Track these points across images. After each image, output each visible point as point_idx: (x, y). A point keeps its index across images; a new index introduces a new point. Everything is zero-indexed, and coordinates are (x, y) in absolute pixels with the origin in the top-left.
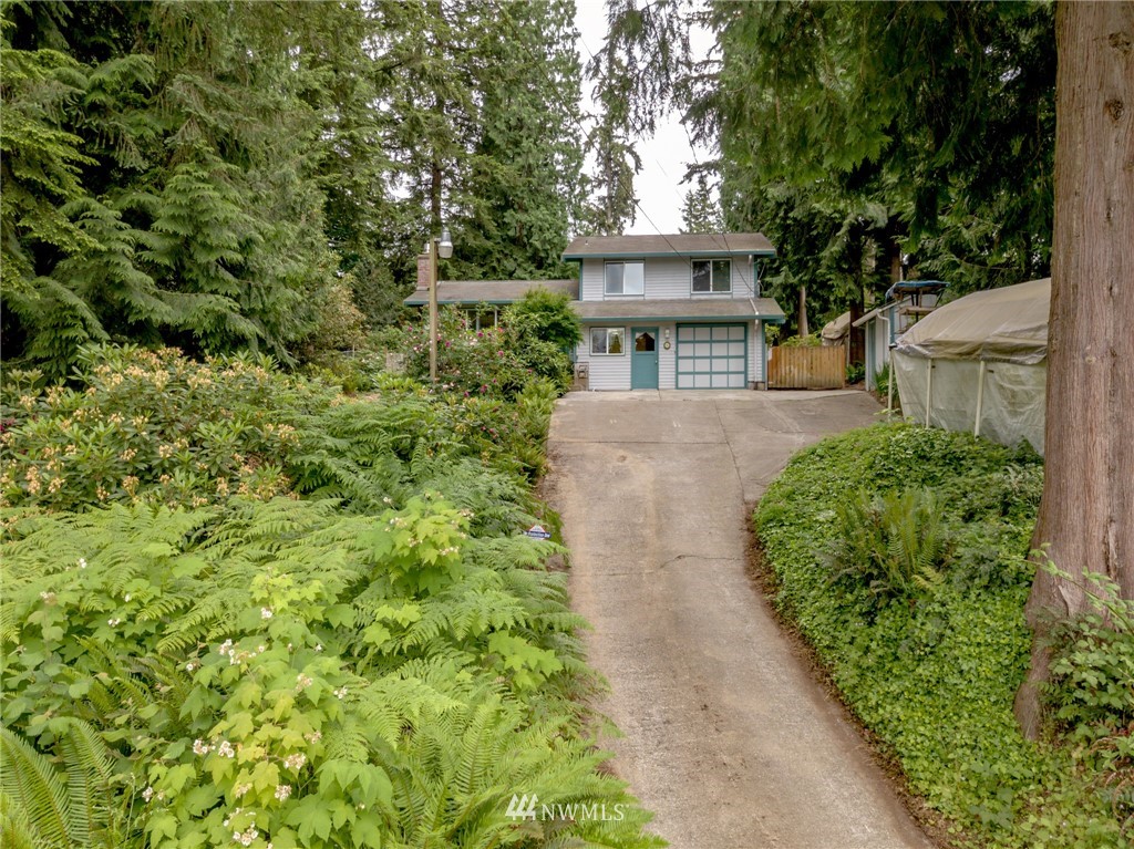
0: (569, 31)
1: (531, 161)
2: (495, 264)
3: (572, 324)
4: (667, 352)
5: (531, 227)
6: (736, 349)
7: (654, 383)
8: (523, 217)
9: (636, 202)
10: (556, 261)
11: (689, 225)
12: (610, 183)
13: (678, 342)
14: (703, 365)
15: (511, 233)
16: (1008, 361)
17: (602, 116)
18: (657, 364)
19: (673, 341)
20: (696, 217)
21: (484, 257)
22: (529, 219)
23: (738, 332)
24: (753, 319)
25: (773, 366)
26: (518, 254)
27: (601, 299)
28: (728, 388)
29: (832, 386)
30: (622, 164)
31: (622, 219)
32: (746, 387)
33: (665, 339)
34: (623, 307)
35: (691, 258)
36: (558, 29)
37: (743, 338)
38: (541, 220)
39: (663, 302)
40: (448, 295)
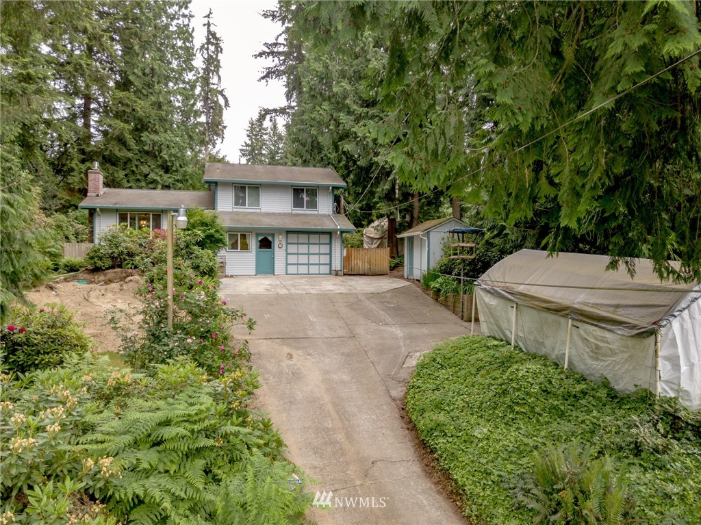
0: (186, 12)
1: (161, 100)
2: (134, 169)
3: (222, 235)
4: (281, 250)
5: (161, 145)
6: (325, 249)
7: (271, 271)
8: (154, 137)
9: (225, 127)
10: (179, 168)
11: (251, 139)
12: (207, 114)
13: (287, 244)
14: (303, 259)
15: (146, 148)
16: (596, 326)
17: (202, 69)
18: (273, 258)
19: (284, 243)
20: (256, 135)
21: (126, 163)
22: (159, 139)
23: (325, 238)
24: (336, 231)
25: (346, 260)
26: (151, 163)
27: (231, 210)
28: (319, 274)
29: (382, 273)
30: (216, 103)
31: (215, 138)
32: (330, 274)
33: (278, 241)
34: (249, 217)
35: (292, 186)
36: (179, 10)
37: (329, 242)
38: (168, 141)
39: (274, 214)
40: (114, 201)
